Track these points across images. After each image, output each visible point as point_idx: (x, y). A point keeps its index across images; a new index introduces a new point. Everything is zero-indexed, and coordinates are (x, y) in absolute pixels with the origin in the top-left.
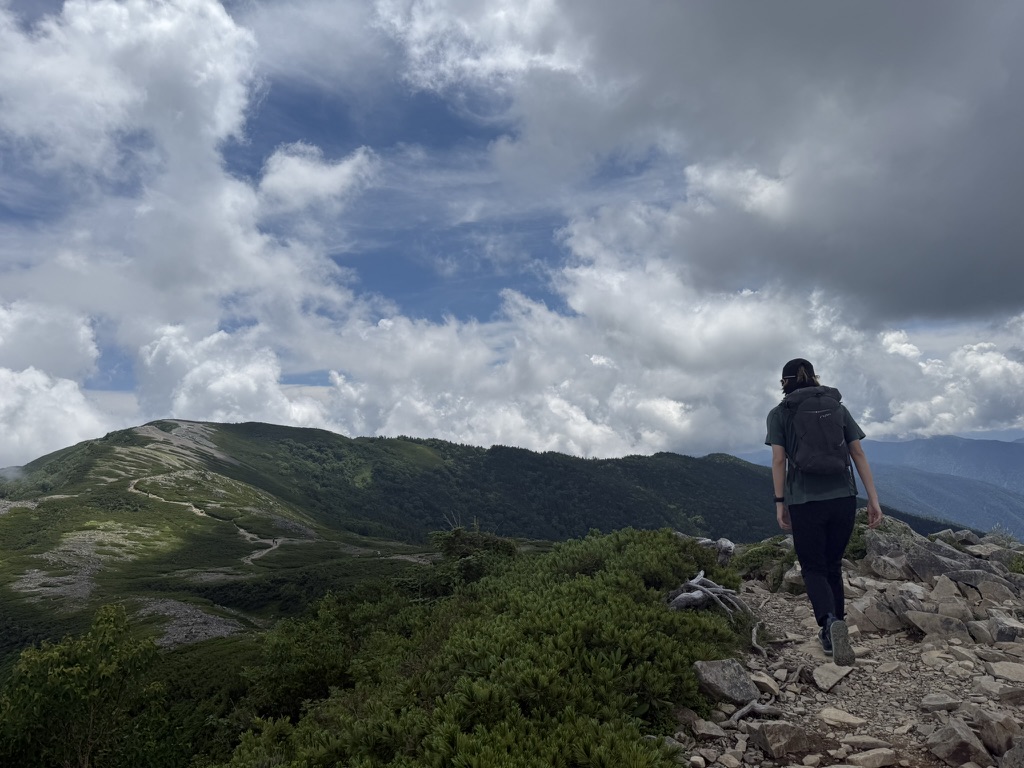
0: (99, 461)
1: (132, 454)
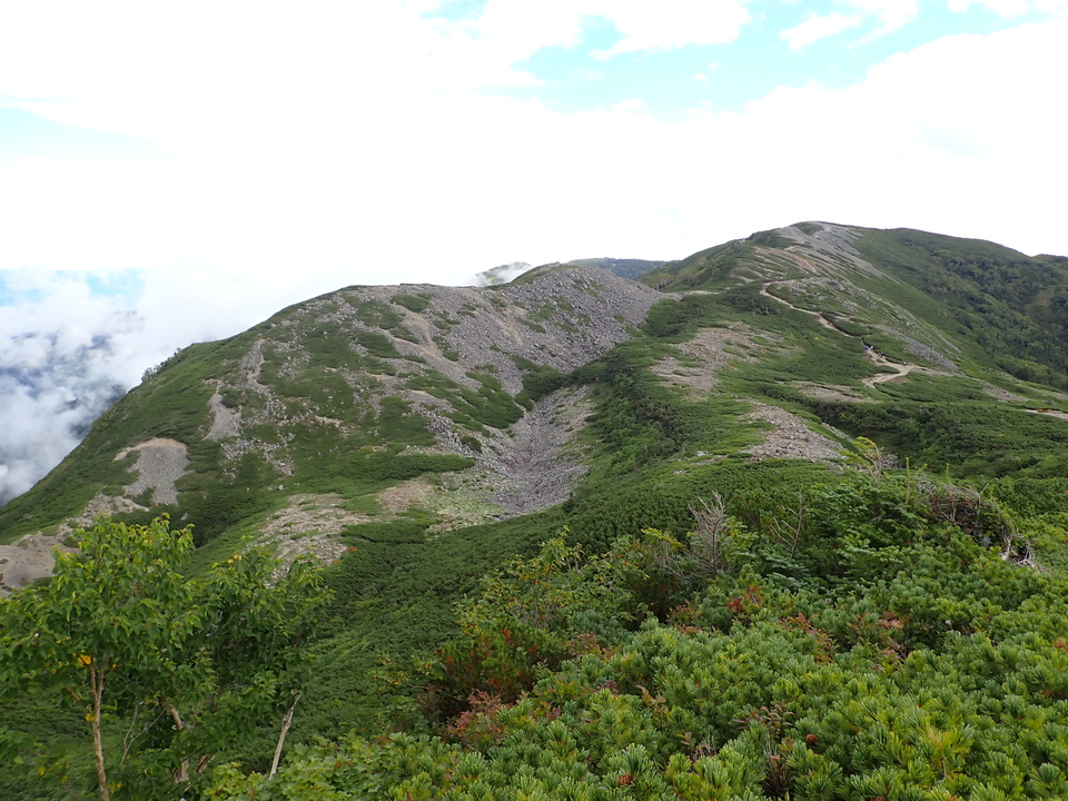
0: (740, 261)
1: (772, 256)
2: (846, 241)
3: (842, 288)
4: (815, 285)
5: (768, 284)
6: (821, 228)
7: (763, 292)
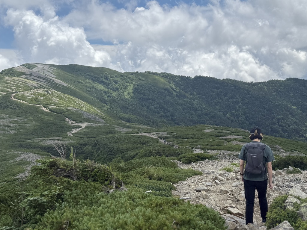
1: (14, 81)
2: (49, 71)
3: (51, 93)
4: (38, 92)
5: (14, 94)
6: (36, 66)
7: (13, 98)
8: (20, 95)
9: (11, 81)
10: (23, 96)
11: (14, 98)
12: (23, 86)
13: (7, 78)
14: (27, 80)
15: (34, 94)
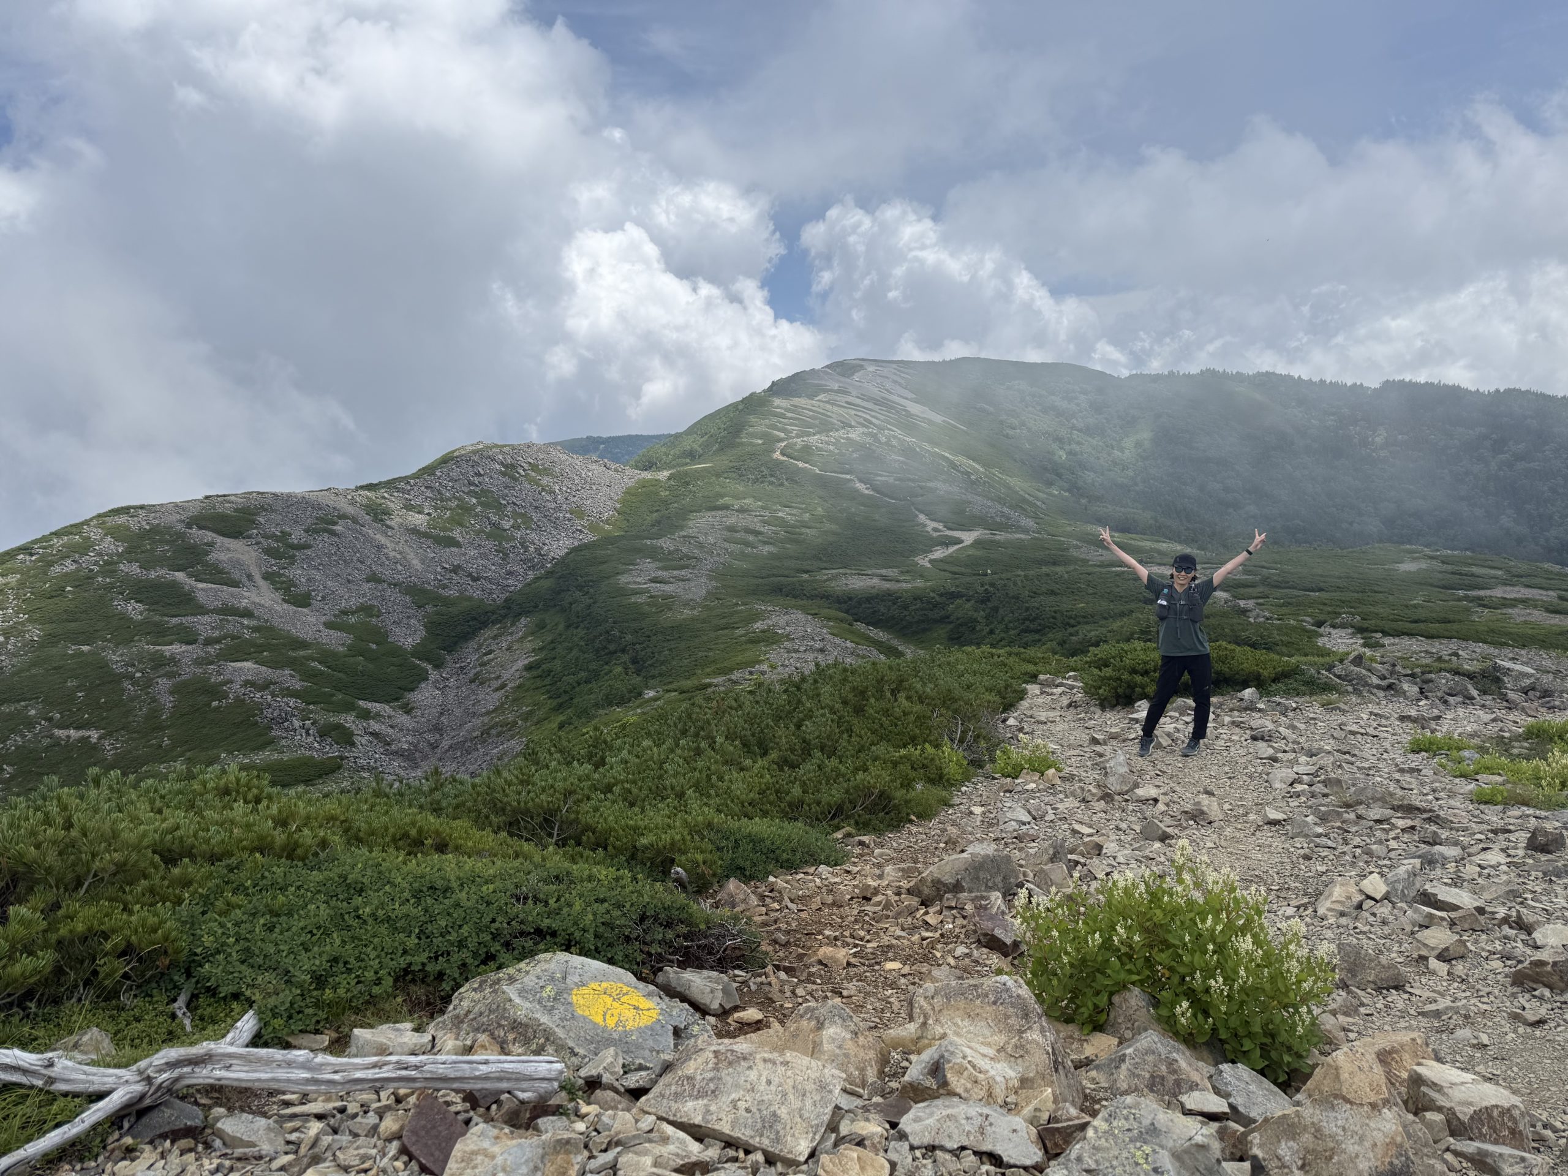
0: (752, 419)
1: (794, 409)
2: (895, 382)
3: (883, 439)
4: (848, 439)
5: (783, 444)
6: (862, 367)
7: (777, 455)
8: (798, 447)
9: (788, 410)
10: (807, 448)
11: (783, 454)
12: (817, 422)
13: (777, 402)
14: (829, 407)
15: (836, 444)
